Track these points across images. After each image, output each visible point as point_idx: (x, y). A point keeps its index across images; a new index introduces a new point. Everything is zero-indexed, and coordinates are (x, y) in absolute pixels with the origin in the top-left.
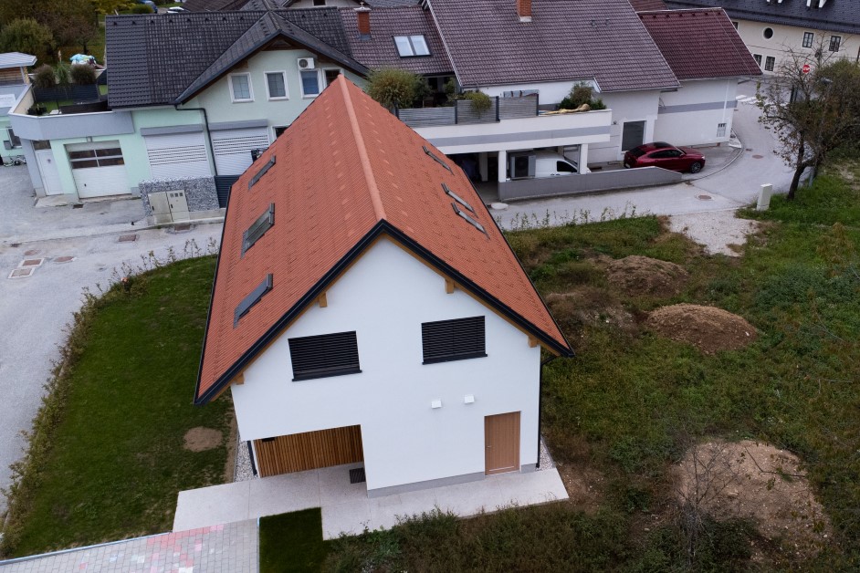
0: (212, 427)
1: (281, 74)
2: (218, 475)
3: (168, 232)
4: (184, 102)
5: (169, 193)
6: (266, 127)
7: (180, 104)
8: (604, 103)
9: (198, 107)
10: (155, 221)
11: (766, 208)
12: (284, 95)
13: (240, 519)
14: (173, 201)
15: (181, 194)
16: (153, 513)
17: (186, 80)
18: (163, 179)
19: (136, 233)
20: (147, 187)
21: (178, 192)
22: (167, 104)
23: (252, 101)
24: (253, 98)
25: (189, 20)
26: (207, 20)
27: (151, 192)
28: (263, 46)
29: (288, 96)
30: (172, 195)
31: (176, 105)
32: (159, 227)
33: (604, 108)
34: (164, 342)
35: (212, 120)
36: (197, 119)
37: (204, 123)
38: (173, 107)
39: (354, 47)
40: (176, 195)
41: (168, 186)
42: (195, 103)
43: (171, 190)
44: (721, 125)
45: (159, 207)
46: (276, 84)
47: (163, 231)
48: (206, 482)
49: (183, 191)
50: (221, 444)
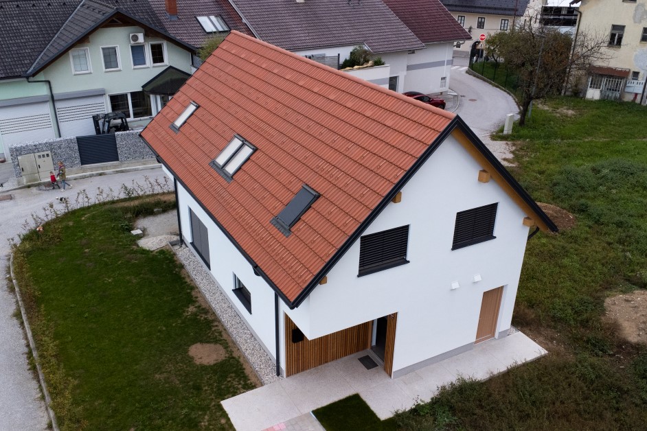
0: (208, 342)
1: (114, 49)
2: (245, 381)
3: (40, 190)
4: (34, 75)
5: (37, 154)
6: (102, 95)
7: (29, 77)
8: (383, 60)
9: (44, 80)
10: (24, 181)
11: (510, 132)
12: (117, 67)
13: (295, 415)
14: (40, 161)
15: (48, 155)
16: (210, 425)
17: (31, 56)
18: (30, 142)
19: (10, 193)
20: (17, 150)
21: (45, 153)
22: (20, 77)
23: (91, 73)
24: (91, 70)
25: (18, 6)
26: (34, 5)
27: (20, 154)
28: (103, 23)
29: (120, 66)
30: (40, 157)
31: (27, 78)
32: (29, 187)
33: (383, 64)
34: (109, 277)
35: (55, 92)
36: (43, 91)
37: (49, 94)
38: (25, 79)
39: (167, 25)
40: (43, 156)
41: (35, 149)
42: (41, 77)
43: (39, 151)
44: (443, 78)
45: (28, 168)
46: (110, 58)
47: (34, 190)
48: (238, 389)
49: (49, 152)
50: (227, 355)
